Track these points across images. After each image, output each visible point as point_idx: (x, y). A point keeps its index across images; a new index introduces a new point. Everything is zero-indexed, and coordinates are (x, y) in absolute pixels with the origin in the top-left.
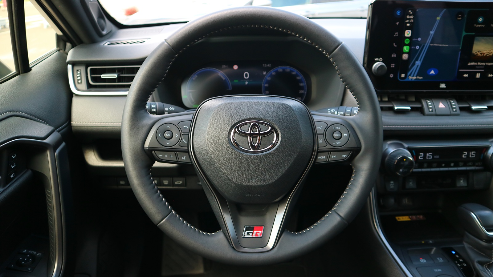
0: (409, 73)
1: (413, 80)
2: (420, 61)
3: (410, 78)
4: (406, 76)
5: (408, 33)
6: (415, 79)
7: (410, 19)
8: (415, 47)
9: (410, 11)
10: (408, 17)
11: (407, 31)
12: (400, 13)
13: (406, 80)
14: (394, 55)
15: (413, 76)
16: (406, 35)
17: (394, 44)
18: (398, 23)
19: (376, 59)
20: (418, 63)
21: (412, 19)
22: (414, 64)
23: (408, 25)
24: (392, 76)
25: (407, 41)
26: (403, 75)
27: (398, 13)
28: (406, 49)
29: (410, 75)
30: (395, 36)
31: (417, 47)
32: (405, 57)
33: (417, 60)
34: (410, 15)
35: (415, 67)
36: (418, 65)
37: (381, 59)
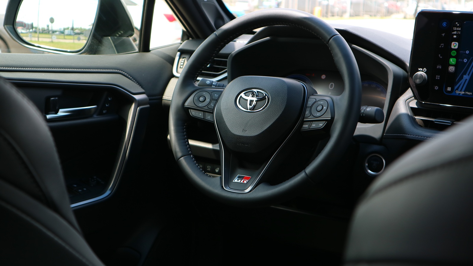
0: (456, 87)
1: (460, 95)
2: (468, 75)
3: (458, 92)
4: (452, 89)
5: (455, 45)
6: (463, 94)
7: (457, 31)
8: (463, 60)
9: (457, 23)
10: (455, 29)
11: (453, 43)
12: (446, 24)
13: (453, 94)
14: (439, 67)
15: (461, 91)
16: (453, 47)
17: (440, 55)
18: (443, 35)
19: (420, 69)
20: (466, 77)
21: (459, 31)
22: (462, 78)
23: (455, 36)
24: (436, 88)
25: (454, 53)
26: (449, 89)
27: (444, 24)
28: (453, 61)
29: (457, 89)
30: (440, 47)
31: (465, 60)
32: (452, 69)
33: (465, 73)
34: (457, 27)
35: (463, 81)
36: (466, 80)
37: (425, 69)
